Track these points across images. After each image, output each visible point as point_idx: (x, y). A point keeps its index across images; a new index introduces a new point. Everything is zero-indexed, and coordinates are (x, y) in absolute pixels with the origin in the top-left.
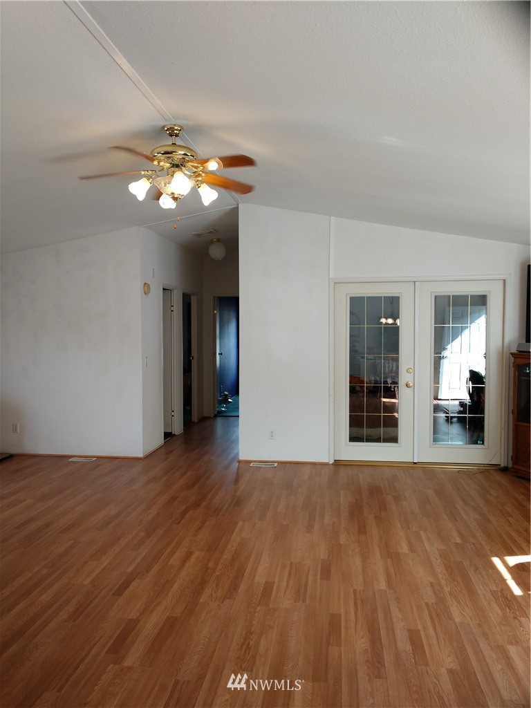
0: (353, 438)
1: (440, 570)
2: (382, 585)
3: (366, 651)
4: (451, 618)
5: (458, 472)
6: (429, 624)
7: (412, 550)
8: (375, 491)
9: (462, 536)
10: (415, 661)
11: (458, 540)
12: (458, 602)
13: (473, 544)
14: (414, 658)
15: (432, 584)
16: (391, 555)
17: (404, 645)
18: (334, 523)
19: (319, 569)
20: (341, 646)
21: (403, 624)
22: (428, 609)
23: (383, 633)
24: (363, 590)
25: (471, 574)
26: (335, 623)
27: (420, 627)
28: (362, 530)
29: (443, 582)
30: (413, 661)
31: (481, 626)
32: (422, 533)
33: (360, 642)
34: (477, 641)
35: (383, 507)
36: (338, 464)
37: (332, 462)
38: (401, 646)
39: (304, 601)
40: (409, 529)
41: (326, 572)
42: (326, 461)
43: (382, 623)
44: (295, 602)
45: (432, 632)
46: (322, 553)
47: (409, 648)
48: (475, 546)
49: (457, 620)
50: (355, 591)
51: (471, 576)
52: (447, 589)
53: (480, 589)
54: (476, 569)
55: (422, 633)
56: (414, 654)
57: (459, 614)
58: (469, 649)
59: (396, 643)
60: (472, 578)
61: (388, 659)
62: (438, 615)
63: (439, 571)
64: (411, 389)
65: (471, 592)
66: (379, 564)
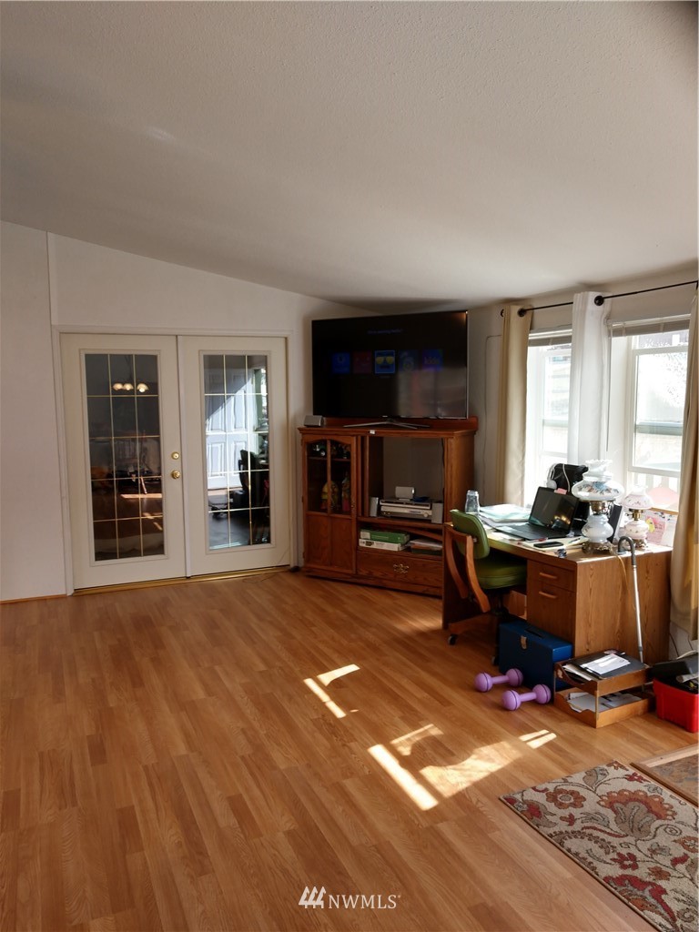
0: (101, 555)
1: (250, 710)
2: (182, 749)
3: (179, 845)
4: (274, 768)
5: (243, 581)
6: (251, 782)
7: (209, 692)
8: (144, 624)
9: (264, 660)
10: (245, 837)
11: (262, 667)
12: (279, 745)
13: (280, 667)
14: (243, 832)
15: (243, 731)
16: (184, 705)
17: (226, 820)
18: (93, 680)
19: (87, 751)
20: (143, 850)
21: (219, 793)
22: (247, 765)
23: (196, 813)
24: (157, 763)
25: (286, 704)
26: (127, 823)
27: (241, 790)
28: (137, 680)
29: (256, 724)
30: (242, 836)
31: (310, 767)
32: (217, 668)
33: (168, 835)
34: (309, 786)
35: (158, 643)
36: (79, 594)
37: (70, 592)
38: (223, 822)
39: (74, 804)
40: (200, 666)
41: (98, 752)
42: (61, 592)
43: (191, 800)
44: (60, 809)
45: (257, 792)
46: (86, 727)
47: (233, 821)
48: (282, 670)
49: (282, 767)
50: (146, 768)
51: (286, 707)
52: (262, 733)
53: (300, 721)
54: (290, 698)
55: (245, 797)
56: (241, 827)
57: (282, 758)
58: (303, 799)
59: (215, 820)
60: (288, 710)
61: (210, 844)
62: (259, 769)
63: (248, 711)
64: (179, 481)
65: (291, 728)
66: (170, 722)
